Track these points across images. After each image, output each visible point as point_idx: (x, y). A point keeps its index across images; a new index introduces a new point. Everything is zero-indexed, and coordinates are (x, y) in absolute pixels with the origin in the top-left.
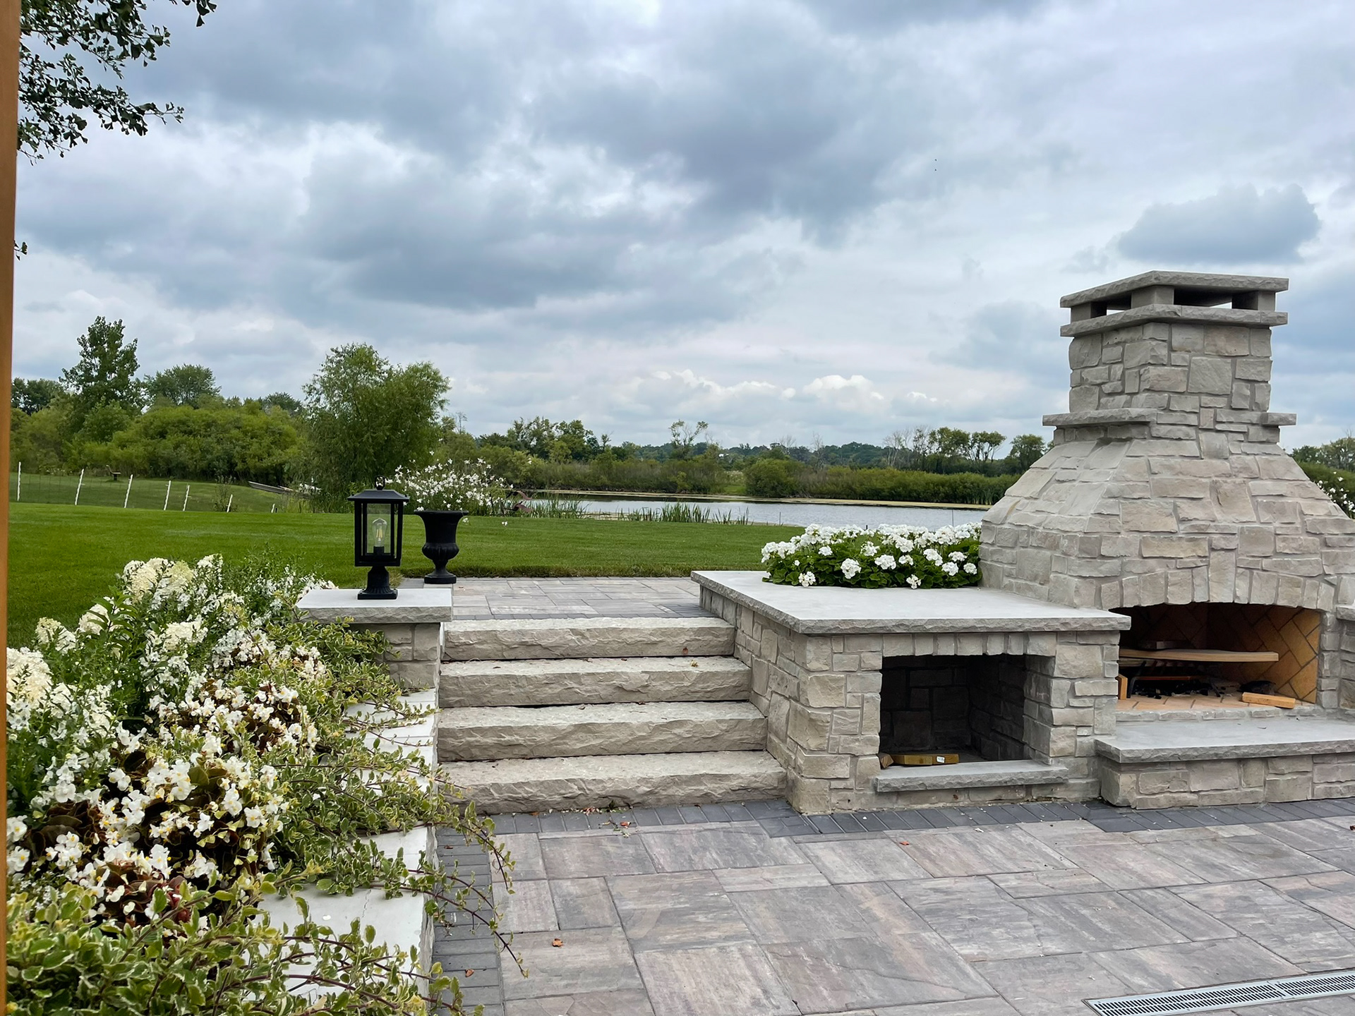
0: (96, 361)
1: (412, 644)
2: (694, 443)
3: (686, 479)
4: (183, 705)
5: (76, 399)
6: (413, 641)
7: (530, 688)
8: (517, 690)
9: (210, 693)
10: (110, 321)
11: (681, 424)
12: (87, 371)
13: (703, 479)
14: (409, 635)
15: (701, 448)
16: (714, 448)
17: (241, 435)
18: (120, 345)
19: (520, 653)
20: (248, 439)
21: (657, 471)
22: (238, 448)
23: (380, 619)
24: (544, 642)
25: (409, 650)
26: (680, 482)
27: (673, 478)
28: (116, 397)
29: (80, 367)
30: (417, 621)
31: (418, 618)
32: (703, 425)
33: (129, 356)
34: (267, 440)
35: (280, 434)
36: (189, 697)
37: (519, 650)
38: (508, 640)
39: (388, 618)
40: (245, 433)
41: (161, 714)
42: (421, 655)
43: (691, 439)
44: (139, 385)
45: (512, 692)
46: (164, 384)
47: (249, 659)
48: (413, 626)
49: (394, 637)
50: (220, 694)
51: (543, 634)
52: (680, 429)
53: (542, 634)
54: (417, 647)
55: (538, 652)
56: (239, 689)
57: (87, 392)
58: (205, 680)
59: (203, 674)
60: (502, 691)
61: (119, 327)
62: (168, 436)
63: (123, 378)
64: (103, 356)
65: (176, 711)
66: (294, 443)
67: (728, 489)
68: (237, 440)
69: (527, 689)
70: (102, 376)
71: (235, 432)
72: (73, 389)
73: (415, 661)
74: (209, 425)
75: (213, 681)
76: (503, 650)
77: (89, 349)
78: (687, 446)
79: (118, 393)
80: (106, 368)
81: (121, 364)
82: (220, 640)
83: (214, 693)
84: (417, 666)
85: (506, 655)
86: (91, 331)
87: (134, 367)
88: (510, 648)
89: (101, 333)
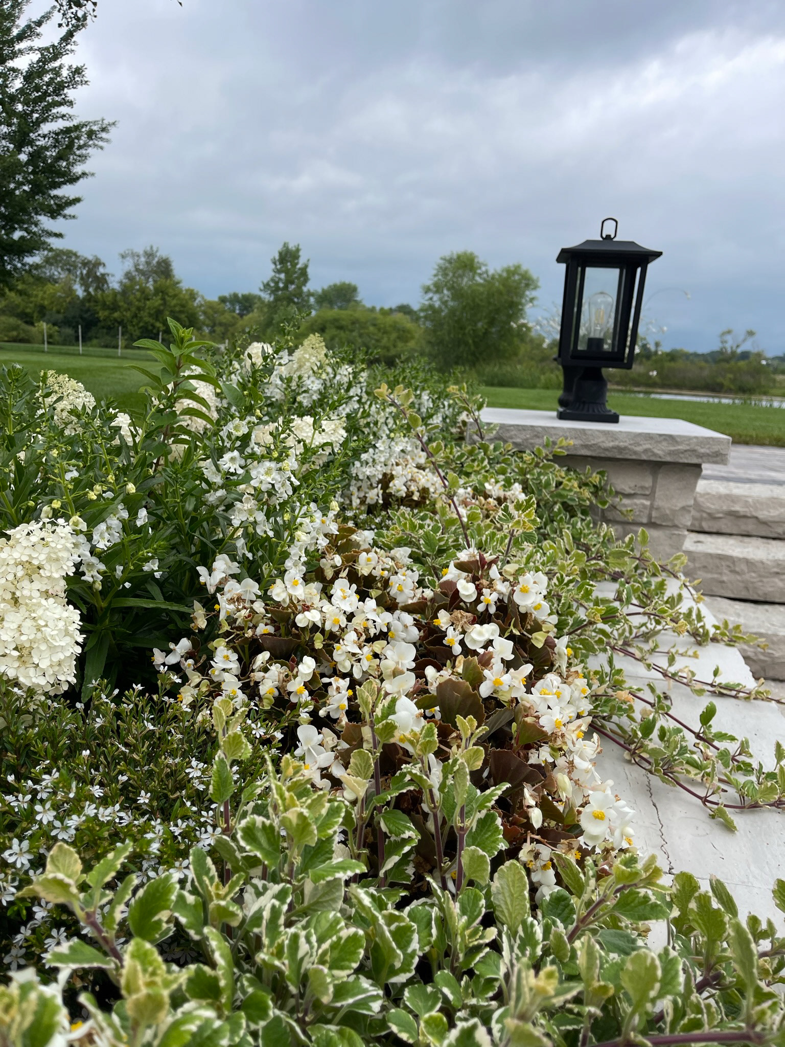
0: (282, 276)
1: (651, 496)
2: (739, 351)
3: (733, 381)
4: (278, 592)
5: (269, 303)
6: (653, 492)
7: (751, 576)
8: (733, 577)
9: (347, 560)
10: (292, 246)
11: (729, 332)
12: (277, 283)
13: (749, 381)
14: (648, 482)
15: (745, 355)
16: (759, 356)
17: (376, 331)
18: (297, 264)
19: (723, 526)
20: (380, 335)
21: (706, 373)
22: (373, 342)
23: (606, 449)
24: (763, 514)
25: (645, 506)
26: (726, 383)
27: (720, 380)
28: (294, 303)
29: (272, 280)
30: (668, 459)
31: (670, 453)
32: (751, 333)
33: (304, 272)
34: (394, 336)
35: (404, 331)
36: (295, 570)
37: (724, 521)
38: (712, 506)
39: (620, 449)
40: (379, 330)
41: (225, 607)
42: (664, 517)
43: (738, 346)
44: (310, 294)
45: (725, 578)
46: (326, 296)
47: (410, 494)
48: (656, 467)
49: (623, 482)
50: (367, 564)
51: (762, 504)
52: (728, 338)
53: (759, 503)
54: (659, 503)
55: (750, 527)
56: (402, 553)
57: (277, 299)
58: (334, 528)
59: (331, 514)
60: (709, 576)
61: (298, 250)
62: (327, 331)
63: (299, 287)
64: (287, 272)
65: (259, 607)
66: (413, 338)
67: (774, 391)
68: (374, 334)
69: (747, 577)
70: (286, 287)
71: (371, 329)
72: (267, 297)
73: (652, 525)
74: (353, 323)
75: (352, 531)
76: (702, 519)
77: (279, 267)
78: (733, 353)
79: (296, 300)
80: (289, 282)
81: (298, 278)
82: (364, 456)
83: (355, 560)
84: (652, 533)
85: (706, 526)
86: (280, 254)
87: (306, 280)
88: (712, 517)
89: (286, 254)
